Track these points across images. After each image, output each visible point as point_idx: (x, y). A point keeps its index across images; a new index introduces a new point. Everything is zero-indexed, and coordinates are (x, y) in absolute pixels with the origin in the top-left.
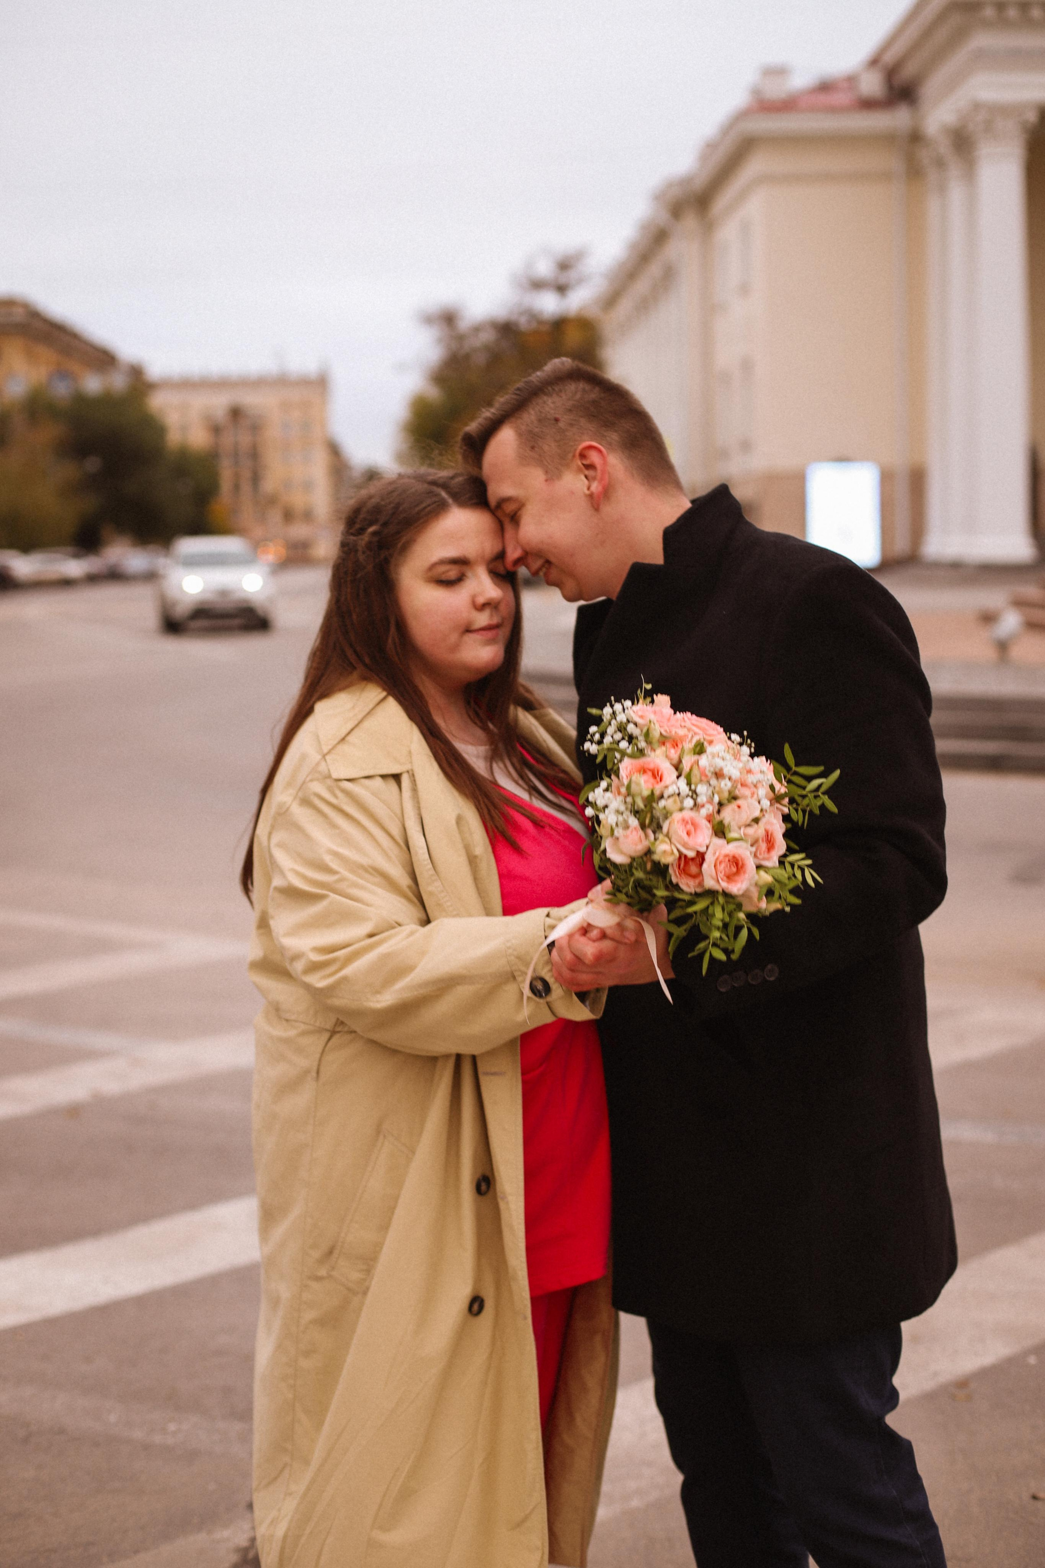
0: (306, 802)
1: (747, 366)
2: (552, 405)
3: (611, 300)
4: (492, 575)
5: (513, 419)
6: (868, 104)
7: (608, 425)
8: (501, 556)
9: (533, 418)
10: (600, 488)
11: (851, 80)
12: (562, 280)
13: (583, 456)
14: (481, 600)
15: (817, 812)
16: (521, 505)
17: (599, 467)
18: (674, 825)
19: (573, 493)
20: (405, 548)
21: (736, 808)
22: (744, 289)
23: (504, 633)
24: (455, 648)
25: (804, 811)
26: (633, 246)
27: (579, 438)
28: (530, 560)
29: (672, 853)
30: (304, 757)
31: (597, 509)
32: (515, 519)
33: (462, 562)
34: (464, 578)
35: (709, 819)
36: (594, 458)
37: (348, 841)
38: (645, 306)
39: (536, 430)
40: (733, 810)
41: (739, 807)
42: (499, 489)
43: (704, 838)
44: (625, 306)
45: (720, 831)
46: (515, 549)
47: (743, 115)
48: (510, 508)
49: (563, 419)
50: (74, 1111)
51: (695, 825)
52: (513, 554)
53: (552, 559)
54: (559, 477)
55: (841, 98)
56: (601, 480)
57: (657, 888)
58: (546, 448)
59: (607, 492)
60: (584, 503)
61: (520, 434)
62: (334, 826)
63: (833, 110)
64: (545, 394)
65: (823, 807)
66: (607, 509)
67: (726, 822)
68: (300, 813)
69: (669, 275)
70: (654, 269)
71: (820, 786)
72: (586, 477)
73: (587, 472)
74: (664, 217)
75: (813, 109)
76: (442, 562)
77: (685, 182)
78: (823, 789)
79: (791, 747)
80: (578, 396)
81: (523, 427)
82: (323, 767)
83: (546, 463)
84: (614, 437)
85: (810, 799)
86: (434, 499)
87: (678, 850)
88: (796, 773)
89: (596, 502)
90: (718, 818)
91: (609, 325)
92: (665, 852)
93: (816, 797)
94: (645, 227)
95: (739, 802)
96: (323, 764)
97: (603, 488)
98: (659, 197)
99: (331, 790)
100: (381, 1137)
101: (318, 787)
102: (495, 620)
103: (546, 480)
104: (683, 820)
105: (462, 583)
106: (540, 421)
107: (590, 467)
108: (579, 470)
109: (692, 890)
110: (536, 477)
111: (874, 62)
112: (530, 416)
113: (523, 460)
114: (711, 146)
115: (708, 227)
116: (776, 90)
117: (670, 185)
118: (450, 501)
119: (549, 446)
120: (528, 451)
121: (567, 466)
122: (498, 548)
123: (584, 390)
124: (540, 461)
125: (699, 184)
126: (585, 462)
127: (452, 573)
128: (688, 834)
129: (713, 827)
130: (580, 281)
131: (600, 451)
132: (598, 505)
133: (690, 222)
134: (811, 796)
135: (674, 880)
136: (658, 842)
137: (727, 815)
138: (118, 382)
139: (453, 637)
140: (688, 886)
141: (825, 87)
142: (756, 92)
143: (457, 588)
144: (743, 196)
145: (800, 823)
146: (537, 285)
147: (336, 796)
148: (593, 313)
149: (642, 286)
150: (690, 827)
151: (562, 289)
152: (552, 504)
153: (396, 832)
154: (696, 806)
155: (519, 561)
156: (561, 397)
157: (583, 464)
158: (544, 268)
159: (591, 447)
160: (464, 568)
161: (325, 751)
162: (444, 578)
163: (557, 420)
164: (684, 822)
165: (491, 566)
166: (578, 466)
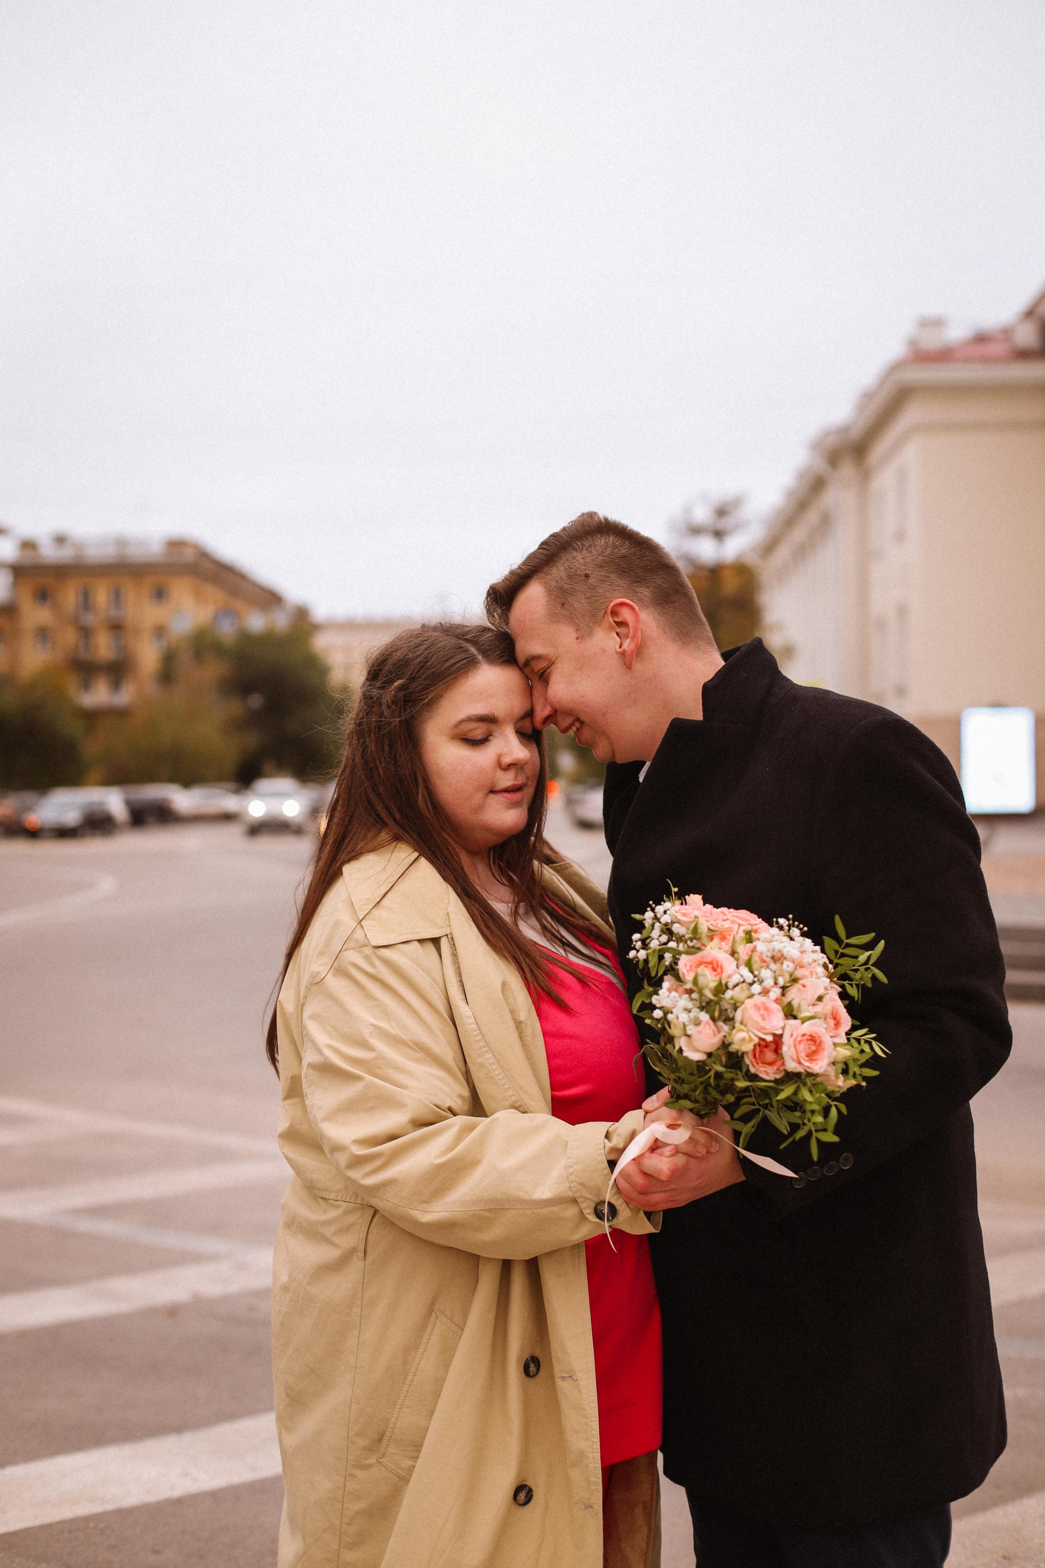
0: (341, 972)
1: (902, 611)
2: (582, 561)
3: (769, 547)
4: (518, 734)
5: (541, 575)
6: (1023, 355)
7: (639, 580)
8: (529, 714)
9: (563, 574)
10: (633, 646)
11: (1007, 332)
12: (721, 524)
13: (614, 613)
14: (507, 760)
15: (870, 985)
16: (552, 664)
17: (631, 624)
18: (748, 1011)
19: (604, 651)
20: (432, 704)
21: (802, 988)
22: (900, 536)
23: (529, 792)
24: (480, 808)
25: (857, 985)
26: (790, 494)
27: (610, 595)
28: (559, 718)
29: (751, 1040)
30: (337, 924)
31: (629, 667)
32: (544, 677)
33: (489, 720)
34: (491, 738)
35: (777, 1001)
36: (626, 614)
37: (385, 1013)
38: (802, 553)
39: (567, 586)
40: (799, 990)
41: (804, 986)
42: (527, 647)
43: (777, 1022)
44: (783, 552)
45: (790, 1013)
46: (544, 707)
47: (897, 366)
48: (540, 665)
49: (594, 576)
50: (172, 1311)
51: (766, 1009)
52: (542, 712)
53: (583, 717)
54: (591, 634)
55: (997, 349)
56: (633, 638)
57: (738, 1080)
58: (576, 605)
59: (639, 651)
60: (615, 661)
61: (549, 591)
62: (369, 996)
63: (987, 360)
64: (575, 550)
65: (874, 978)
66: (638, 666)
67: (795, 1004)
68: (335, 984)
69: (826, 520)
70: (812, 517)
71: (869, 958)
72: (618, 634)
73: (618, 630)
74: (821, 465)
75: (969, 360)
76: (470, 719)
77: (844, 430)
78: (872, 961)
79: (841, 918)
80: (609, 551)
81: (553, 584)
82: (359, 935)
83: (578, 622)
84: (645, 592)
85: (861, 973)
86: (463, 656)
87: (756, 1036)
88: (848, 945)
89: (627, 660)
90: (786, 1000)
91: (767, 572)
92: (744, 1039)
93: (867, 969)
94: (802, 475)
95: (801, 982)
96: (359, 931)
97: (636, 646)
98: (816, 446)
99: (367, 958)
100: (434, 1315)
101: (353, 956)
102: (520, 780)
103: (577, 639)
104: (756, 1005)
105: (488, 743)
106: (570, 577)
107: (622, 624)
108: (611, 628)
109: (771, 1077)
110: (566, 635)
111: (1029, 314)
112: (558, 572)
113: (553, 617)
114: (868, 396)
115: (865, 476)
116: (931, 341)
117: (827, 434)
118: (480, 657)
119: (579, 603)
120: (559, 608)
121: (598, 623)
122: (527, 706)
123: (614, 546)
124: (571, 619)
125: (856, 432)
126: (616, 620)
127: (479, 731)
128: (763, 1019)
129: (783, 1009)
130: (737, 527)
131: (632, 608)
132: (631, 664)
133: (847, 470)
134: (862, 969)
135: (752, 1070)
136: (734, 1031)
137: (793, 995)
138: (281, 621)
139: (478, 798)
140: (768, 1073)
141: (981, 339)
142: (913, 344)
143: (483, 747)
144: (899, 445)
145: (856, 999)
146: (695, 531)
147: (373, 965)
148: (752, 560)
149: (799, 534)
150: (762, 1011)
151: (719, 535)
152: (583, 663)
153: (441, 1005)
154: (765, 992)
155: (547, 720)
156: (591, 552)
157: (614, 621)
158: (702, 514)
159: (622, 604)
160: (492, 726)
161: (361, 919)
162: (471, 736)
163: (587, 576)
164: (757, 1007)
165: (519, 725)
166: (610, 624)
